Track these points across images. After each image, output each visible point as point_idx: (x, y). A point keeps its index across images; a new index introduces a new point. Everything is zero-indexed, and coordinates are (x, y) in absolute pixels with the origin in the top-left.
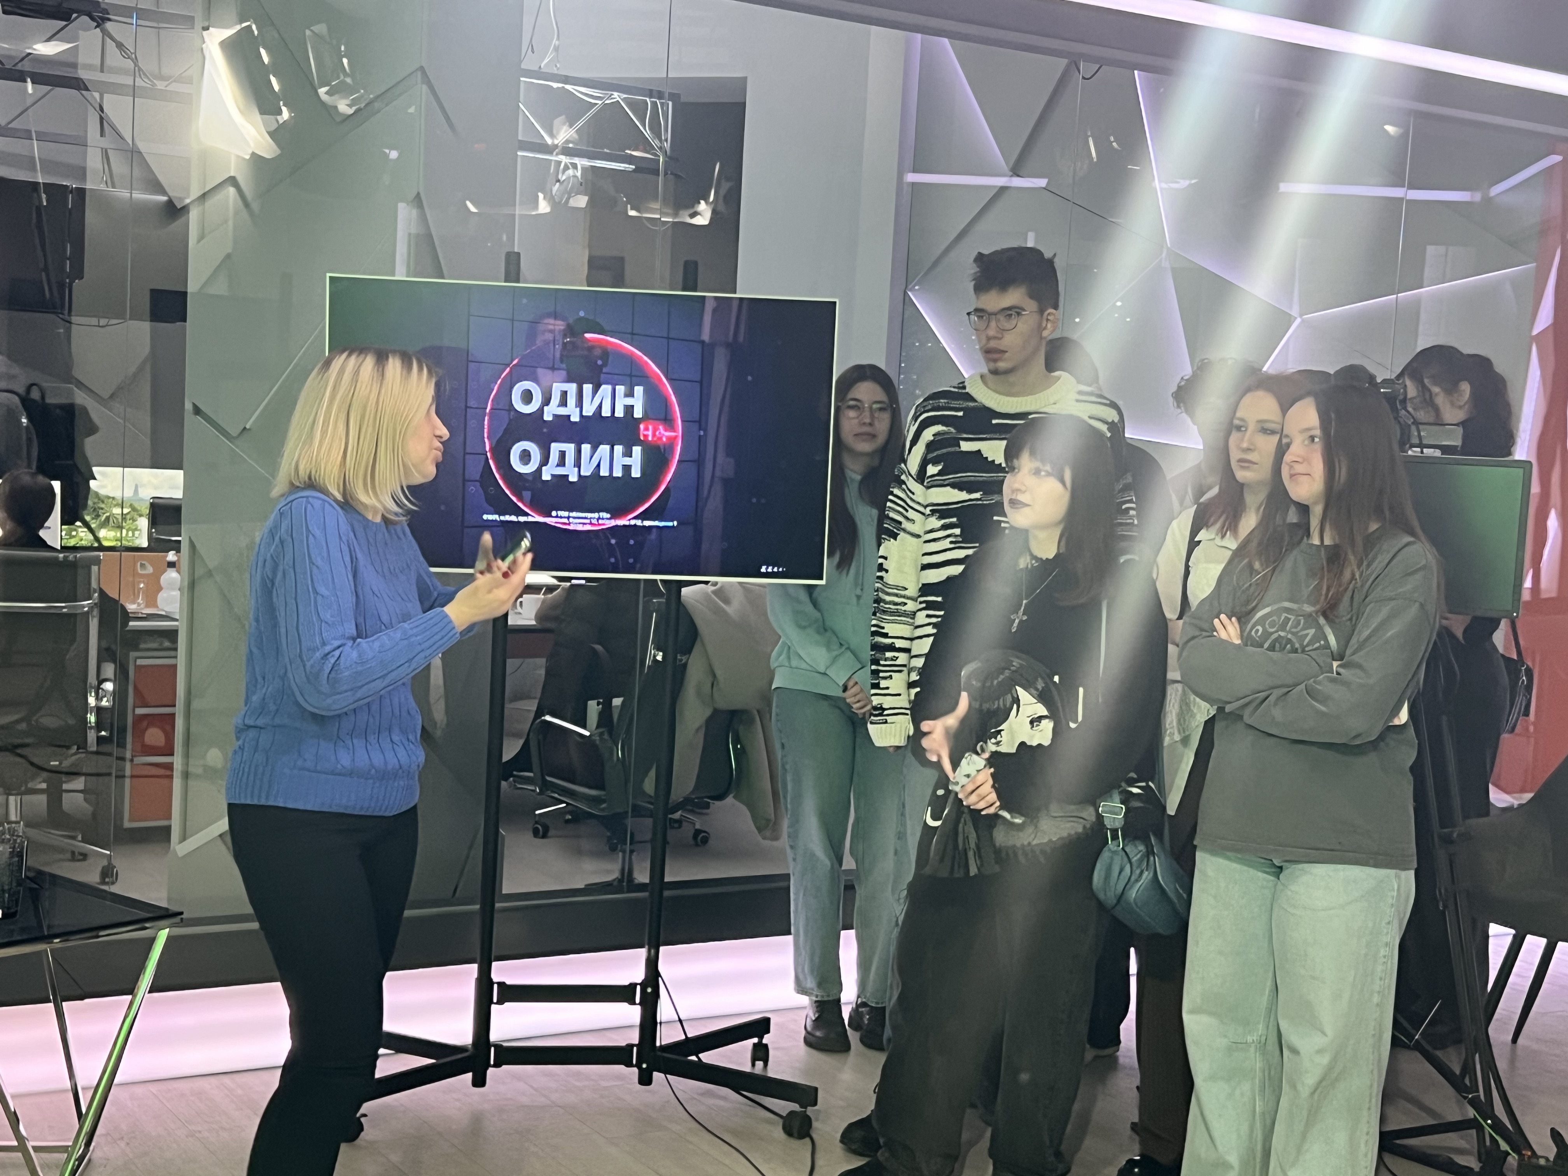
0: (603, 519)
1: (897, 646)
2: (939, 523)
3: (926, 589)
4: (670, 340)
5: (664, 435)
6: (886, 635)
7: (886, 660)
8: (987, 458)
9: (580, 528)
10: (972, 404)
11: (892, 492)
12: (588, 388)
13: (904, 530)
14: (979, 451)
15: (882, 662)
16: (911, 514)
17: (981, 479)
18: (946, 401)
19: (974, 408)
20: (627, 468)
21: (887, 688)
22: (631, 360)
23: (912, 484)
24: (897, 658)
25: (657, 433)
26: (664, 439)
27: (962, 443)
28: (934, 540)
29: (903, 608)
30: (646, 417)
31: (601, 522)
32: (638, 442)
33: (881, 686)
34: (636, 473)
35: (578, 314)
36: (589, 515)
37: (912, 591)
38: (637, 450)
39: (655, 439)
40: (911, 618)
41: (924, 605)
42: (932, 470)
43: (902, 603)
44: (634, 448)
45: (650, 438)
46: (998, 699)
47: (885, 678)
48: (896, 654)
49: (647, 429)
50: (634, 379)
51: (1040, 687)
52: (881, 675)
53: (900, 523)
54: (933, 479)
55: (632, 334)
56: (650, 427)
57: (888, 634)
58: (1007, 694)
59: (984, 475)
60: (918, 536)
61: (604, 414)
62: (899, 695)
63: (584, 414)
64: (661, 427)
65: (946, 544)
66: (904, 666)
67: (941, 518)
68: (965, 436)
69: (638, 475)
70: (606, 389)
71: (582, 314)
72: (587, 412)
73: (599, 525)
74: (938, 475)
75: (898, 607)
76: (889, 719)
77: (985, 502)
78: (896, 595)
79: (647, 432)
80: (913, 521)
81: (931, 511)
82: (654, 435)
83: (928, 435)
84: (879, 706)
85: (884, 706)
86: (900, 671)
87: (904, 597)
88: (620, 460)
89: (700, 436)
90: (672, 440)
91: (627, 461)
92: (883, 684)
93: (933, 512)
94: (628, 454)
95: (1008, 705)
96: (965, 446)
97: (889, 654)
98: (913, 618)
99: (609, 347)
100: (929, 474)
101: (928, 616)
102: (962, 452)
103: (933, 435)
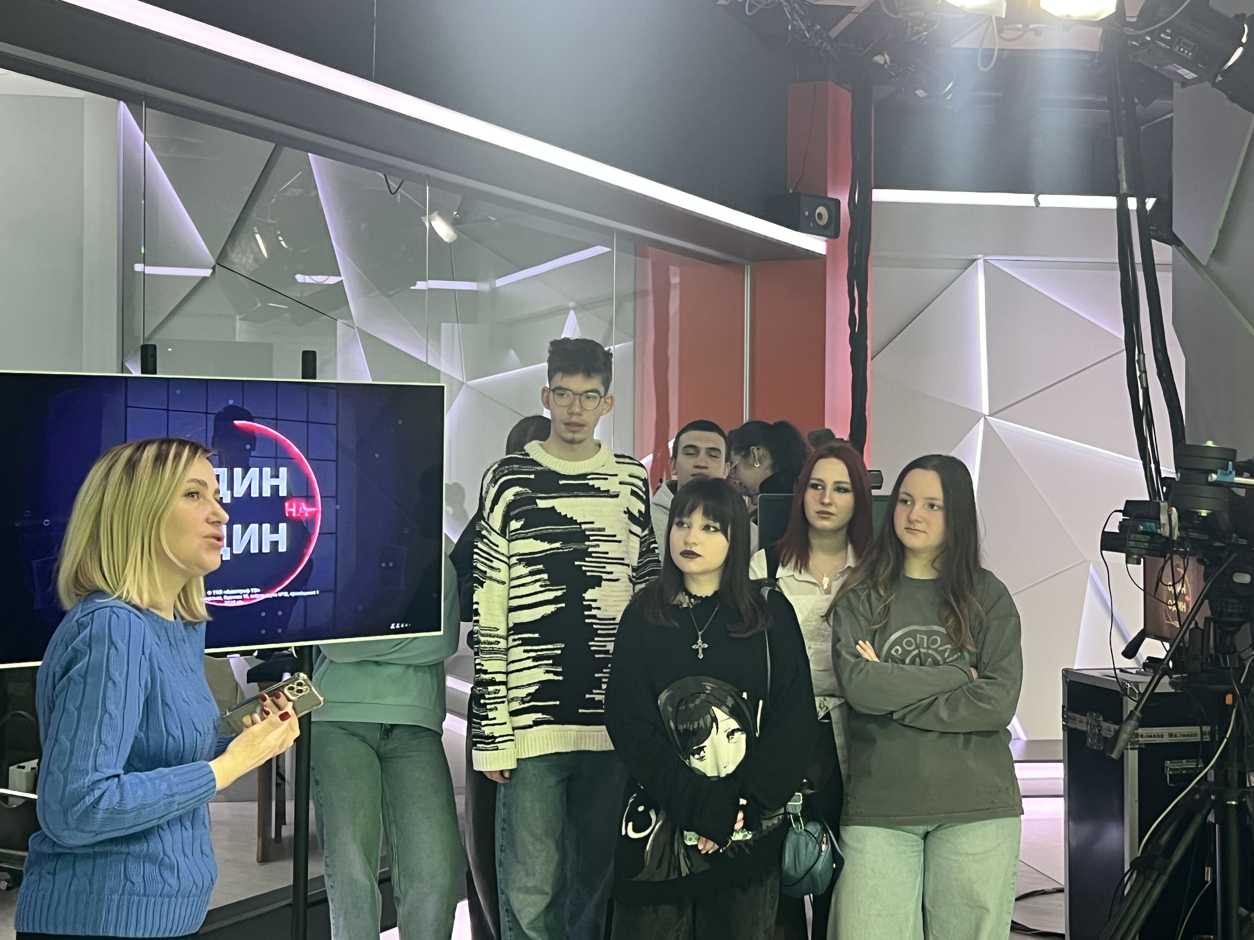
0: (254, 593)
1: (497, 680)
2: (527, 570)
3: (518, 628)
4: (309, 424)
5: (305, 511)
6: (485, 672)
7: (489, 694)
8: (560, 513)
9: (234, 604)
10: (539, 468)
11: (477, 545)
12: (238, 471)
13: (491, 578)
14: (553, 507)
15: (487, 696)
16: (496, 564)
17: (558, 531)
18: (518, 466)
19: (541, 471)
20: (275, 544)
21: (495, 719)
22: (276, 442)
23: (495, 538)
24: (499, 690)
25: (300, 509)
26: (307, 515)
27: (538, 501)
28: (523, 585)
29: (497, 646)
30: (290, 497)
31: (252, 596)
32: (284, 519)
33: (490, 717)
34: (282, 548)
35: (228, 402)
36: (241, 591)
37: (502, 632)
38: (283, 527)
39: (298, 515)
40: (504, 654)
41: (520, 642)
42: (515, 525)
43: (496, 641)
44: (281, 525)
45: (294, 515)
46: (698, 720)
47: (491, 710)
48: (497, 687)
49: (291, 506)
50: (279, 460)
51: (730, 705)
52: (488, 707)
53: (485, 572)
54: (517, 532)
55: (276, 419)
56: (294, 505)
57: (487, 670)
58: (706, 715)
59: (560, 527)
60: (504, 583)
61: (253, 495)
62: (505, 723)
63: (235, 495)
64: (303, 504)
65: (537, 587)
66: (505, 697)
67: (528, 565)
68: (540, 495)
69: (285, 550)
70: (254, 472)
71: (231, 402)
72: (237, 493)
73: (251, 599)
74: (521, 529)
75: (493, 646)
76: (500, 746)
77: (565, 550)
78: (490, 636)
79: (291, 509)
80: (499, 570)
81: (517, 560)
82: (297, 512)
83: (509, 495)
84: (491, 735)
85: (496, 735)
86: (503, 702)
87: (497, 636)
88: (268, 537)
89: (337, 510)
90: (314, 515)
91: (274, 537)
92: (491, 715)
93: (520, 561)
94: (275, 530)
95: (709, 725)
96: (542, 504)
97: (491, 689)
98: (507, 655)
99: (257, 433)
100: (512, 528)
101: (525, 651)
102: (539, 508)
103: (514, 495)
